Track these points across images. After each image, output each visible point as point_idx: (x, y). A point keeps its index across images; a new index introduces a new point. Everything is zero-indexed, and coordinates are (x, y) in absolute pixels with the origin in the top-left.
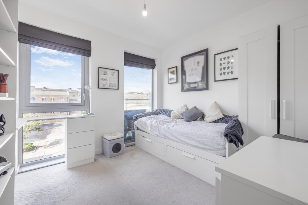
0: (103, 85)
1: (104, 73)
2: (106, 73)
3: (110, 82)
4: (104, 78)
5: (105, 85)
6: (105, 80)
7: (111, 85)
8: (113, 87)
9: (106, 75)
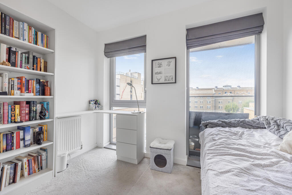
0: (158, 79)
1: (158, 66)
2: (161, 65)
3: (166, 75)
4: (159, 72)
5: (160, 79)
6: (160, 73)
7: (167, 78)
8: (169, 80)
9: (161, 67)
